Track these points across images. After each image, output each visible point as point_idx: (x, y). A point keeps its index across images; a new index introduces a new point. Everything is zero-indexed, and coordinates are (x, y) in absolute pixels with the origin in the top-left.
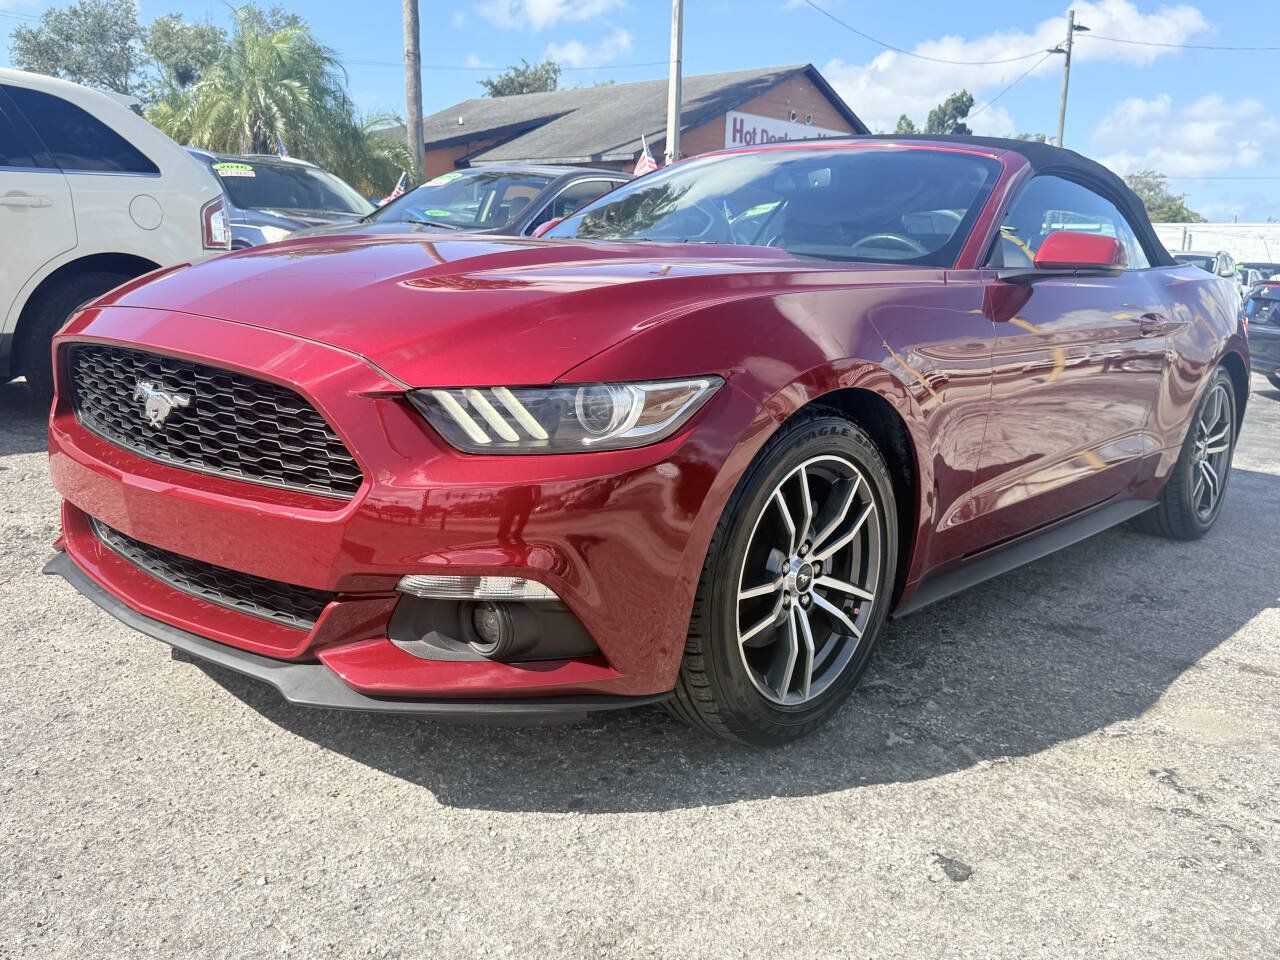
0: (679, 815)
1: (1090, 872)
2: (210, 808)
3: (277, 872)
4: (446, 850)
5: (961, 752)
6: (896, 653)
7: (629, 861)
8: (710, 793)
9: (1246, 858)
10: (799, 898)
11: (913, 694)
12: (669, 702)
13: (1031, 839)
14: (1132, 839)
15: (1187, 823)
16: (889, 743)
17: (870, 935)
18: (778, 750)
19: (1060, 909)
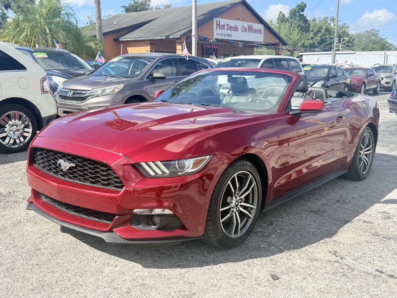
0: (206, 268)
1: (309, 277)
2: (85, 271)
3: (106, 285)
4: (147, 278)
5: (280, 248)
6: (266, 221)
7: (193, 279)
8: (213, 262)
9: (349, 272)
10: (236, 286)
11: (269, 233)
12: (203, 238)
13: (295, 269)
14: (321, 269)
15: (336, 264)
16: (261, 247)
17: (252, 293)
18: (231, 250)
19: (300, 286)
